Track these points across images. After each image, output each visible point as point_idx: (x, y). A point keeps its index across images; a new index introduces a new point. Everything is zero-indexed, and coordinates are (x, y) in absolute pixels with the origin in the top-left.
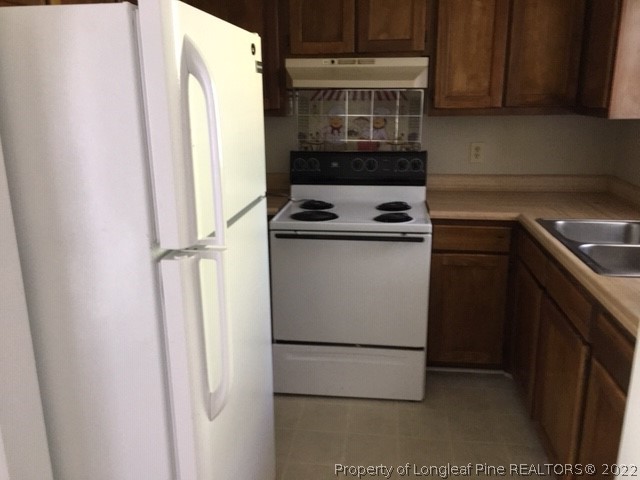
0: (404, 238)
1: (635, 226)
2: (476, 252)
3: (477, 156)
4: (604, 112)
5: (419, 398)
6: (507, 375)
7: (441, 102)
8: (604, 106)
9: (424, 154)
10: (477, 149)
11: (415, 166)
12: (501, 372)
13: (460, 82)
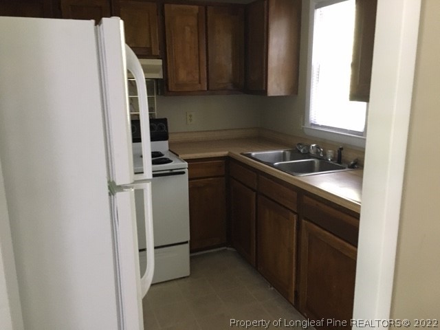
0: (172, 173)
1: (287, 152)
2: (207, 177)
3: (191, 120)
4: (264, 92)
5: (188, 274)
6: (228, 249)
7: (172, 87)
8: (264, 89)
9: (166, 119)
10: (191, 116)
11: (161, 128)
12: (225, 248)
13: (183, 76)
